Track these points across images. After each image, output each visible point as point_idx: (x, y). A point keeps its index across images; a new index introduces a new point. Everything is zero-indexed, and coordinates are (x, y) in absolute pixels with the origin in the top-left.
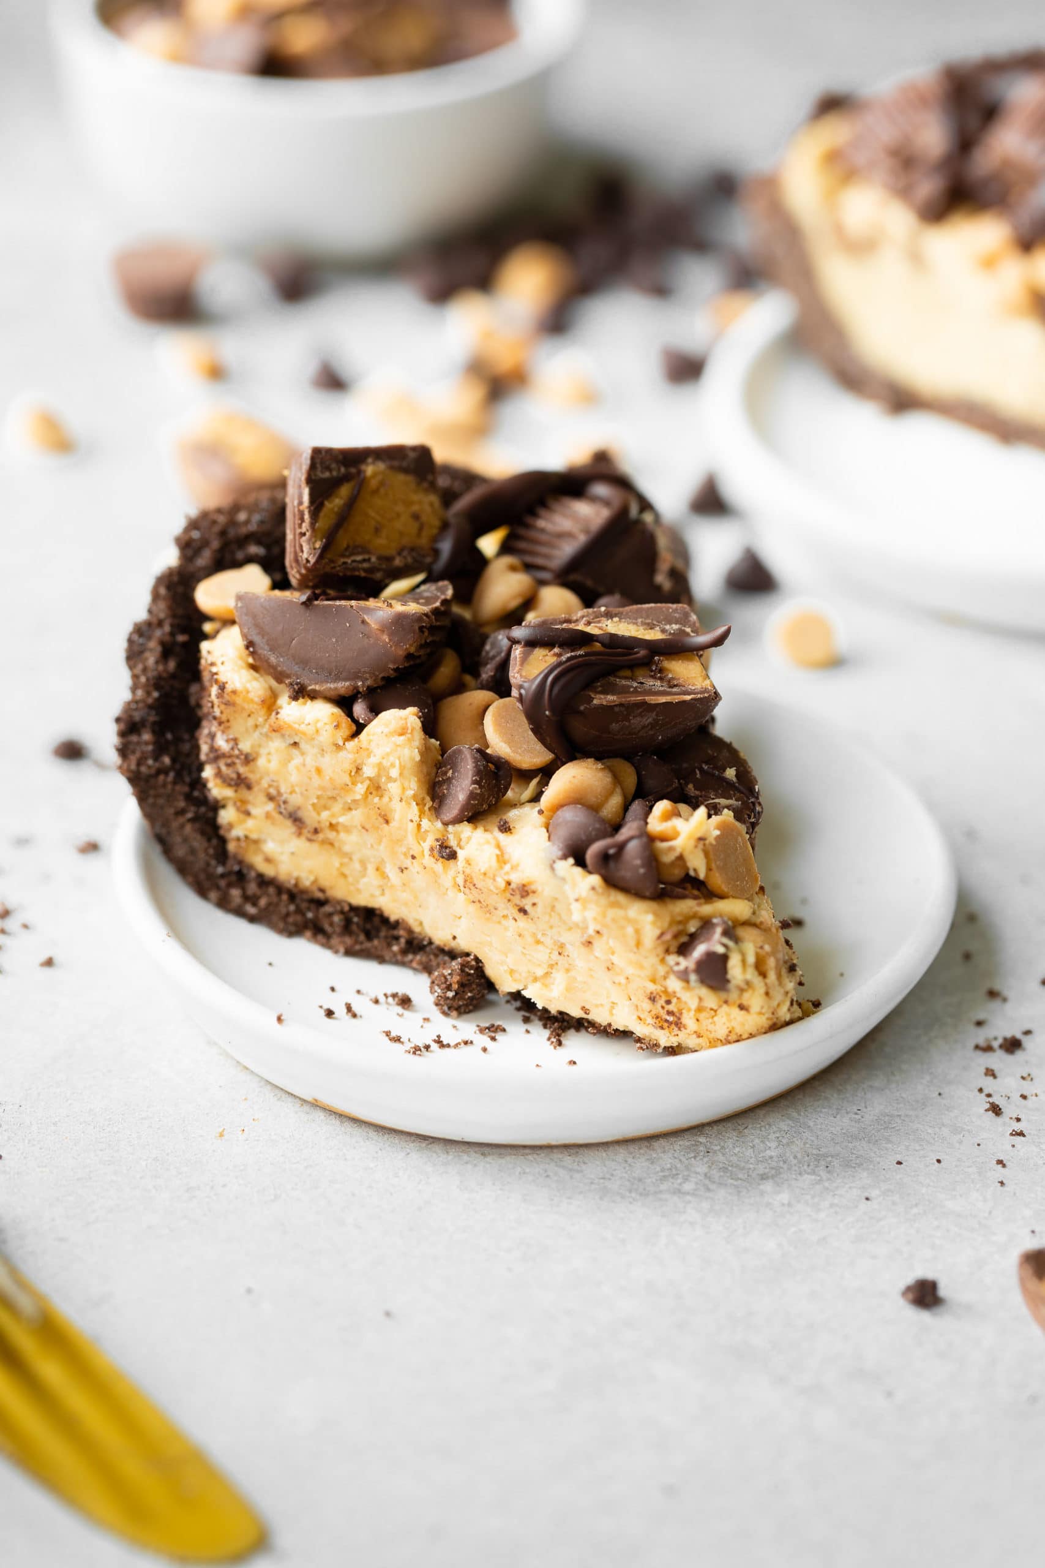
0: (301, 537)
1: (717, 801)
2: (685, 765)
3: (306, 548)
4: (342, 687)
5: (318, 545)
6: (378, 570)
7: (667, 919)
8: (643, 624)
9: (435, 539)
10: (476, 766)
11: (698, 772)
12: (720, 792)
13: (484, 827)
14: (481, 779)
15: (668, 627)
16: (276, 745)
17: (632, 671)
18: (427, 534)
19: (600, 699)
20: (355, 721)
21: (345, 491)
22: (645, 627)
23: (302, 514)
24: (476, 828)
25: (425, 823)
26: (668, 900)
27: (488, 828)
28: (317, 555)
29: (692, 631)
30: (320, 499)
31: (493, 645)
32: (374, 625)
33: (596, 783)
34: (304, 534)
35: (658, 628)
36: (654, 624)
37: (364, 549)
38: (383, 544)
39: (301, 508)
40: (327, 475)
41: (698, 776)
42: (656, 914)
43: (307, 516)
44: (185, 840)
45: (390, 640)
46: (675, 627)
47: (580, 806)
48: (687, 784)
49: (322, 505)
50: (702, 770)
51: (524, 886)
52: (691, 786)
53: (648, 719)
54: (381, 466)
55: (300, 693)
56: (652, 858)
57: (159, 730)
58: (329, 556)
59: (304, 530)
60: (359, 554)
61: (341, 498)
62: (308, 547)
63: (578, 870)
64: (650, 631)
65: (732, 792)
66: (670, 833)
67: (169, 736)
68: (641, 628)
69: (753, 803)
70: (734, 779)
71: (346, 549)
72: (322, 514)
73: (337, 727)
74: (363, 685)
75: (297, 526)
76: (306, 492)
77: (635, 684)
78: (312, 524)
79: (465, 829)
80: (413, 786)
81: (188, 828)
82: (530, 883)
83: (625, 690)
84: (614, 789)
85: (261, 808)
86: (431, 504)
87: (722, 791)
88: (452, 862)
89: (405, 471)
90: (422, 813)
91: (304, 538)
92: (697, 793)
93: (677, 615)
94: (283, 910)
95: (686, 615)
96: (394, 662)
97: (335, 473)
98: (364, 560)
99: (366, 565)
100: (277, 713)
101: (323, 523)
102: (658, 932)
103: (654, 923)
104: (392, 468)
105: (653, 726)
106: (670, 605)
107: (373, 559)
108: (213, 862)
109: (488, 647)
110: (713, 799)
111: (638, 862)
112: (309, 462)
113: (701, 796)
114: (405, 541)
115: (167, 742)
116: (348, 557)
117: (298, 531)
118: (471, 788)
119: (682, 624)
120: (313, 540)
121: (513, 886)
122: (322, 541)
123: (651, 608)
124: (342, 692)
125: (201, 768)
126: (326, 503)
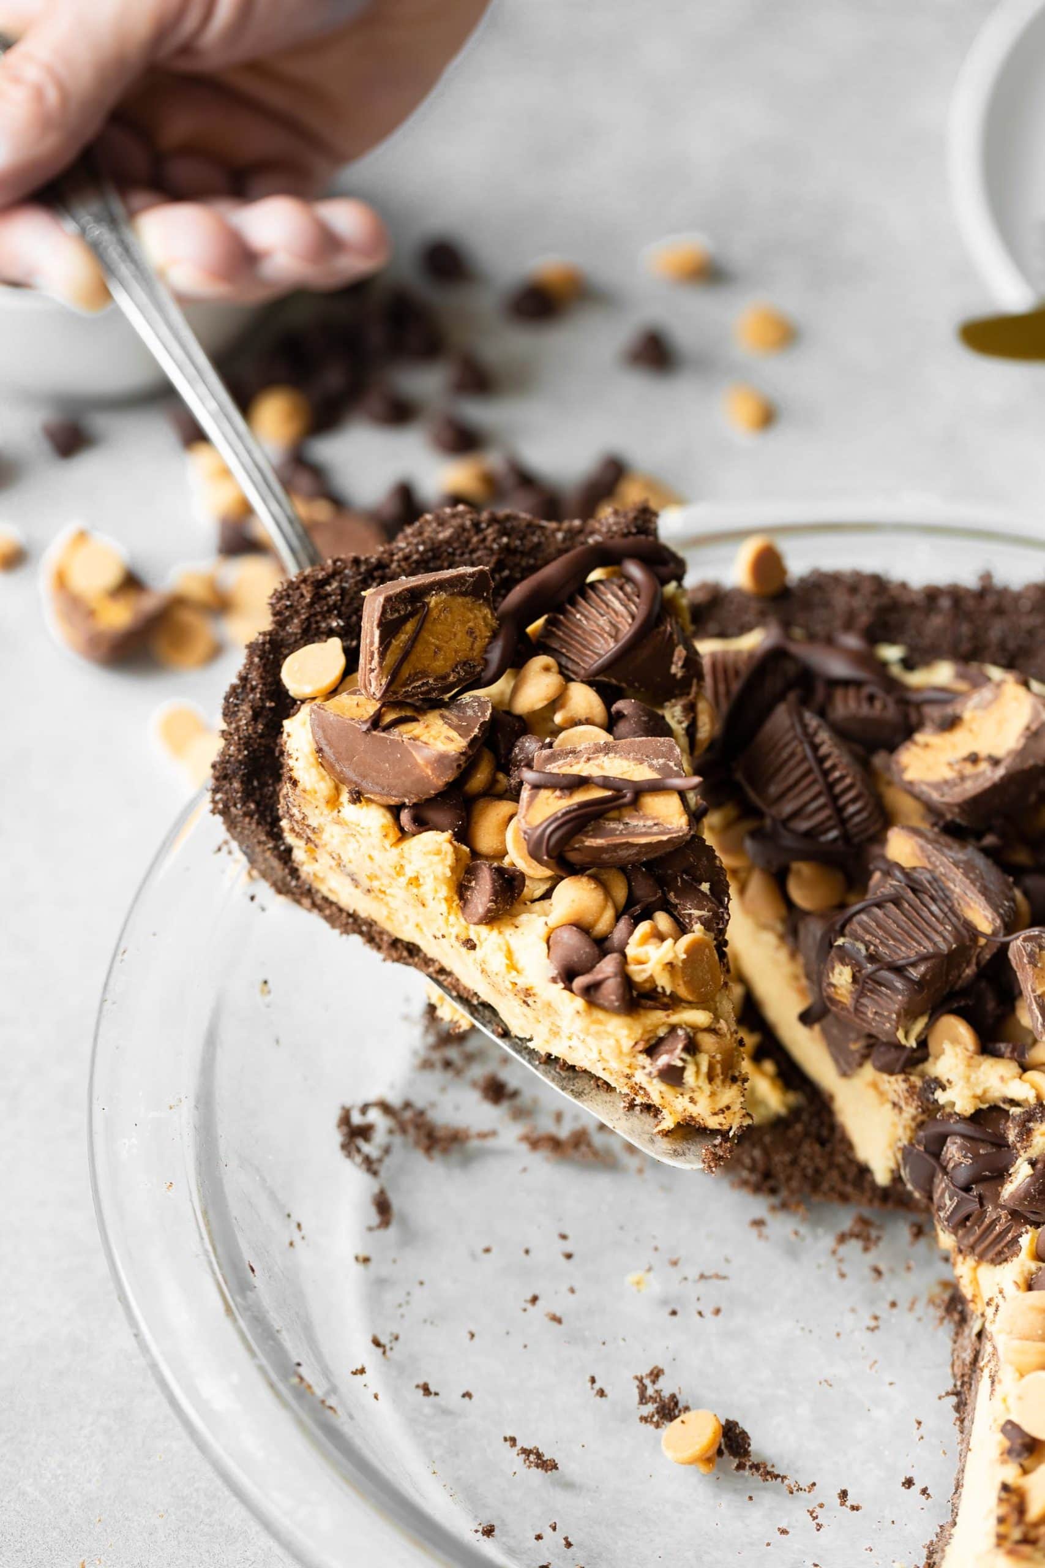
0: (370, 673)
1: (692, 911)
2: (670, 872)
3: (374, 683)
4: (394, 801)
5: (384, 681)
6: (434, 690)
7: (640, 1031)
8: (635, 759)
9: (485, 650)
10: (494, 887)
11: (679, 880)
12: (695, 902)
13: (499, 929)
14: (497, 898)
15: (655, 762)
16: (336, 829)
17: (620, 812)
18: (478, 644)
19: (591, 842)
20: (401, 829)
21: (410, 627)
22: (635, 762)
23: (372, 653)
24: (493, 929)
25: (452, 918)
26: (642, 1012)
27: (501, 929)
28: (382, 691)
29: (675, 765)
30: (388, 639)
31: (521, 749)
32: (420, 761)
33: (592, 904)
34: (372, 670)
35: (646, 763)
36: (644, 760)
37: (424, 674)
38: (440, 665)
39: (372, 649)
40: (396, 615)
41: (679, 884)
42: (630, 1028)
43: (376, 656)
44: (265, 860)
45: (433, 774)
46: (661, 761)
47: (575, 928)
48: (669, 891)
49: (390, 643)
50: (682, 878)
51: (527, 989)
52: (672, 894)
53: (634, 851)
54: (444, 595)
55: (357, 797)
56: (627, 981)
57: (246, 781)
58: (392, 689)
59: (373, 667)
60: (418, 680)
61: (407, 634)
62: (375, 683)
63: (567, 993)
64: (639, 766)
65: (705, 903)
66: (643, 958)
67: (255, 783)
68: (632, 763)
69: (722, 913)
70: (708, 892)
71: (408, 679)
72: (388, 653)
73: (386, 836)
74: (409, 802)
75: (367, 662)
76: (377, 633)
77: (621, 827)
78: (380, 663)
79: (483, 930)
80: (444, 891)
81: (268, 854)
82: (531, 988)
83: (612, 833)
84: (606, 904)
85: (325, 860)
86: (485, 618)
87: (698, 901)
88: (472, 951)
89: (463, 594)
90: (450, 907)
91: (373, 675)
92: (677, 901)
93: (664, 749)
94: (344, 921)
95: (672, 749)
96: (434, 790)
97: (402, 613)
98: (423, 684)
99: (424, 689)
100: (339, 812)
101: (391, 658)
102: (632, 1043)
103: (629, 1036)
104: (452, 595)
105: (637, 854)
106: (659, 738)
107: (431, 681)
108: (289, 878)
109: (517, 750)
110: (690, 909)
111: (613, 997)
112: (380, 609)
113: (680, 904)
114: (461, 656)
115: (254, 788)
116: (409, 685)
117: (368, 667)
118: (488, 906)
119: (667, 758)
120: (380, 677)
121: (518, 987)
122: (387, 678)
123: (643, 741)
124: (392, 803)
125: (279, 819)
126: (393, 641)
